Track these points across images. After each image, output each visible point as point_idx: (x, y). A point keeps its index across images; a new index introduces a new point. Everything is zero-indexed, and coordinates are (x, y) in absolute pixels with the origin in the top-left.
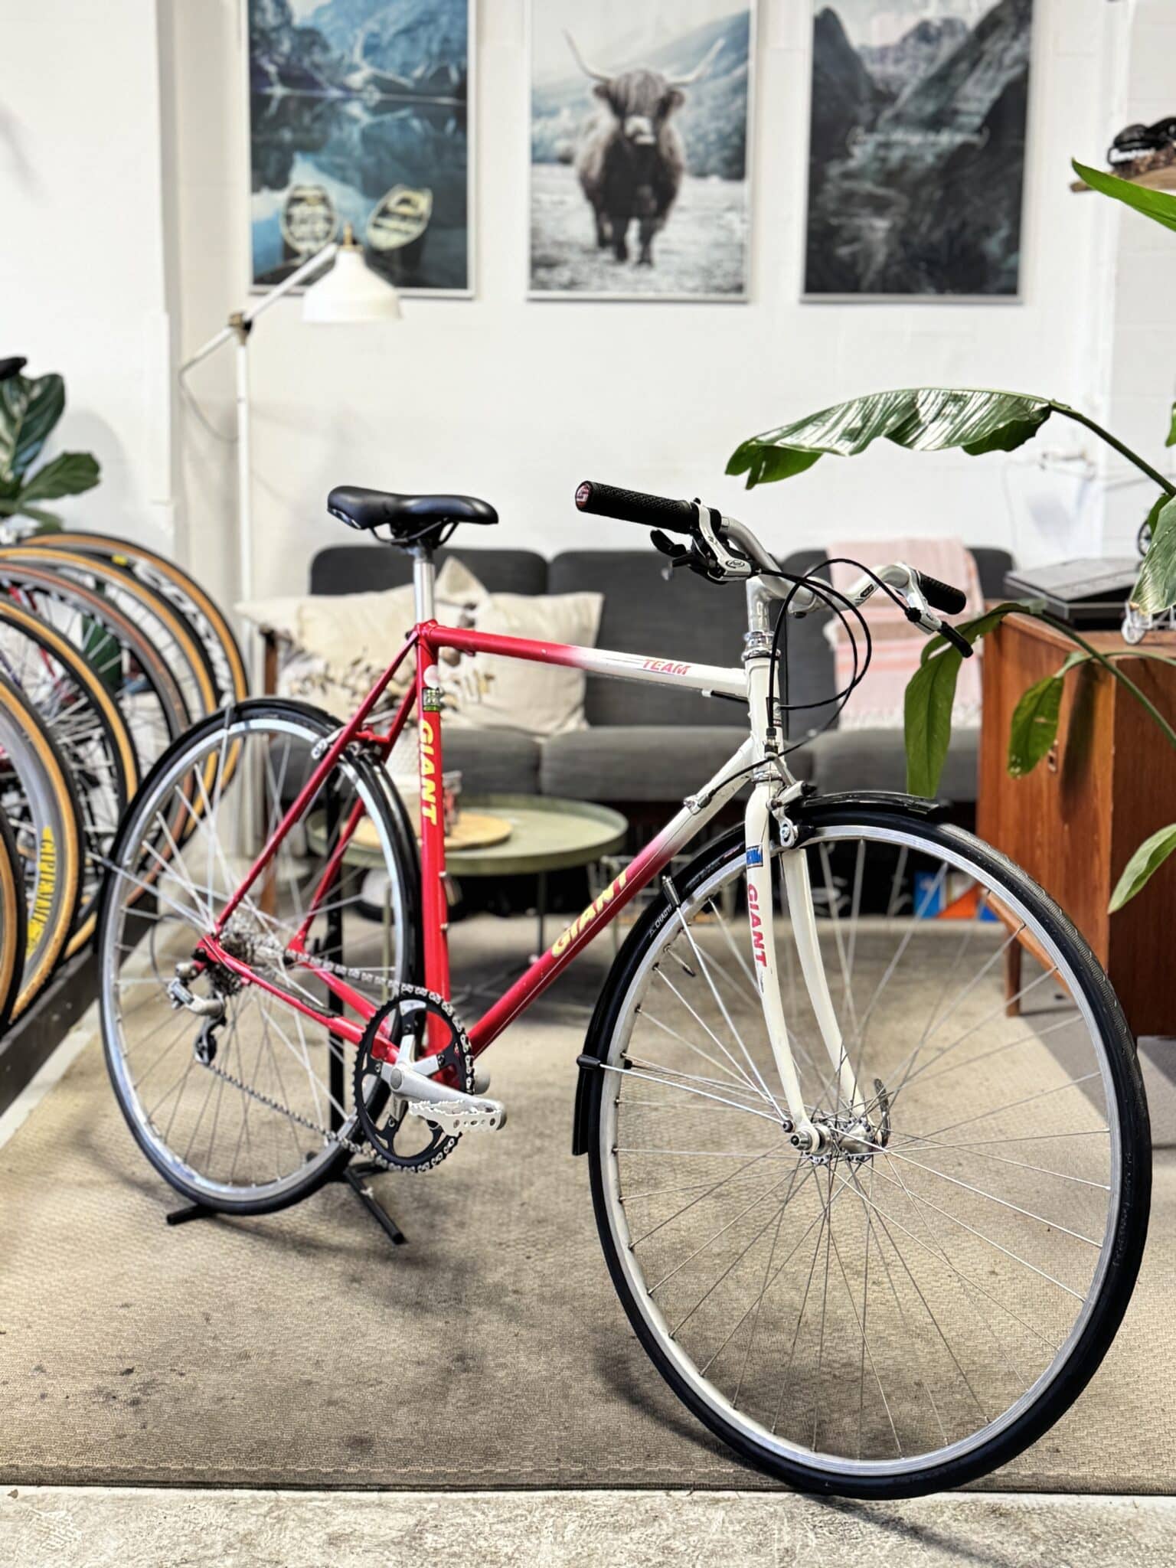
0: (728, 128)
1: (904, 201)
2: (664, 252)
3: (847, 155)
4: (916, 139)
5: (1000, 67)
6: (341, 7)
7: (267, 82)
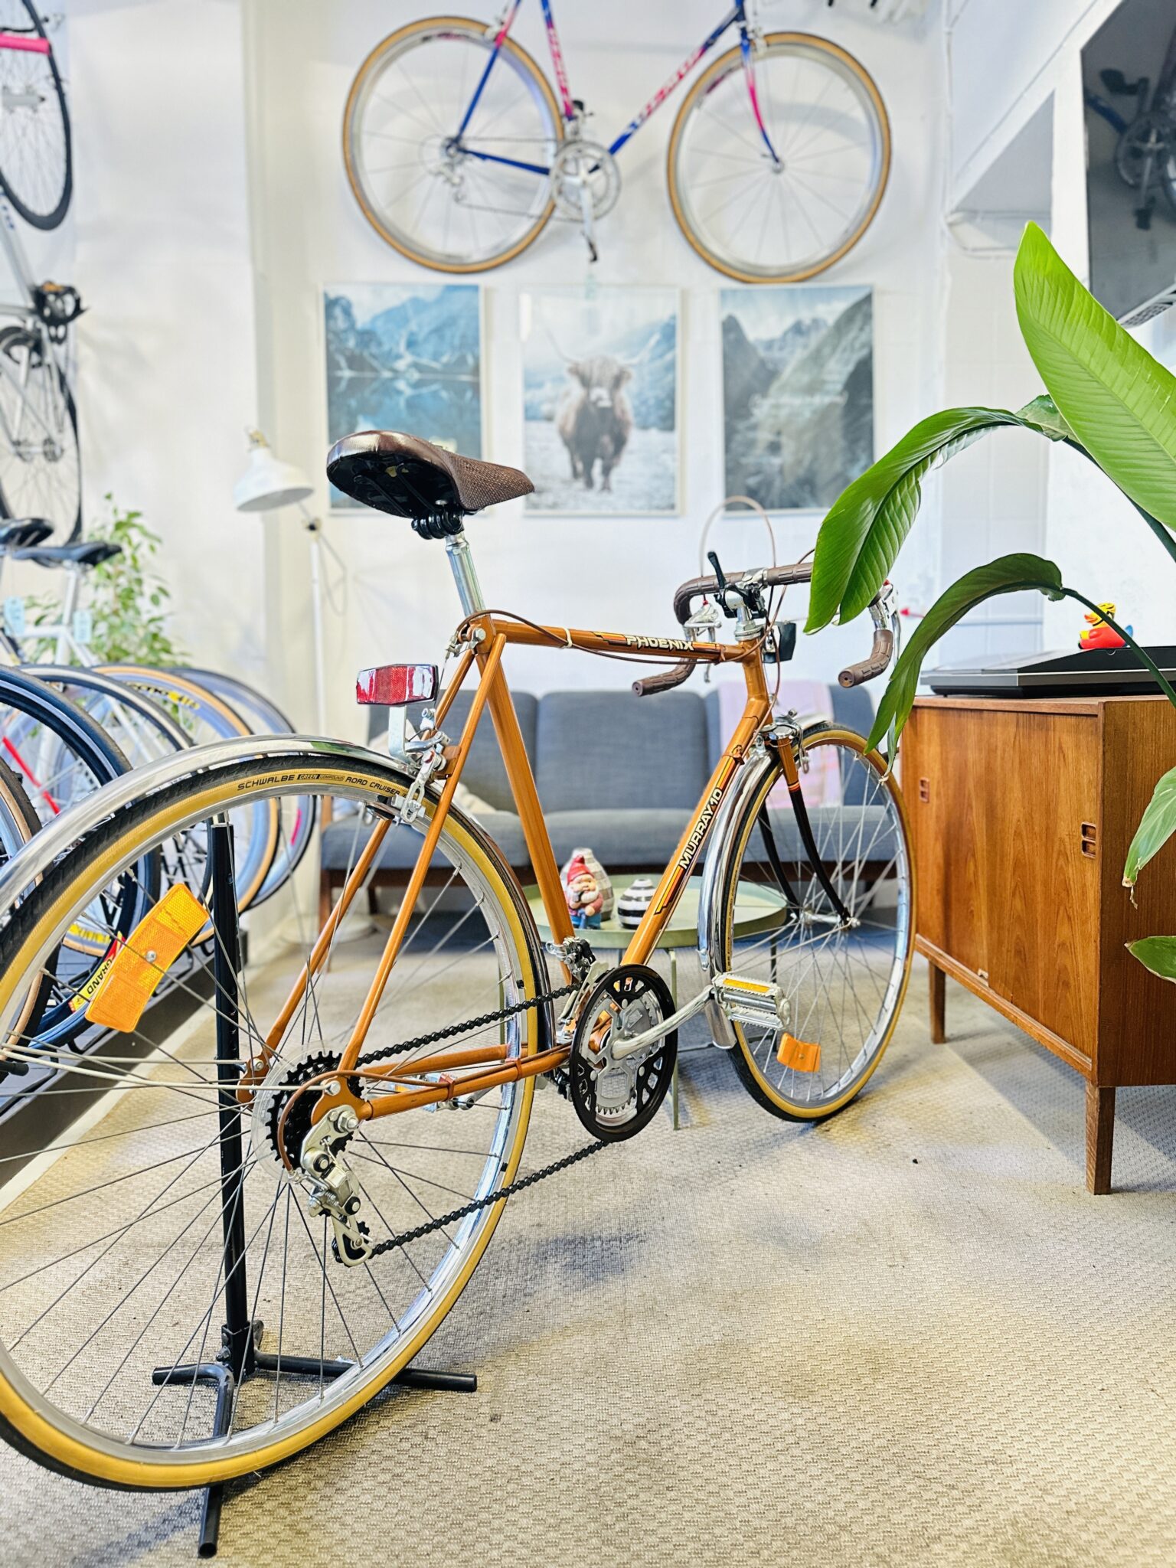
0: (662, 395)
2: (620, 482)
3: (748, 414)
4: (797, 401)
5: (853, 350)
6: (389, 314)
7: (339, 368)
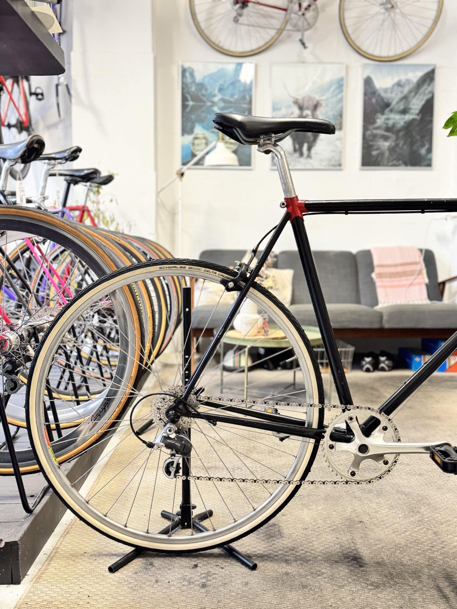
1: (393, 137)
2: (316, 154)
3: (375, 122)
4: (398, 117)
5: (424, 94)
6: (211, 76)
7: (187, 100)
